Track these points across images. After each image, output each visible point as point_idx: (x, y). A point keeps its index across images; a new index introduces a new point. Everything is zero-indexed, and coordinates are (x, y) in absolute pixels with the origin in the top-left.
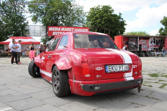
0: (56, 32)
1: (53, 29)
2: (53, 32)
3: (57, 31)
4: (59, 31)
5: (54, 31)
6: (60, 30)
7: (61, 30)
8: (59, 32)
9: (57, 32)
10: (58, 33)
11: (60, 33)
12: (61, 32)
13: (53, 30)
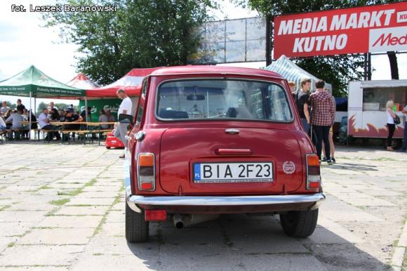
0: (308, 39)
1: (297, 26)
2: (297, 40)
3: (310, 35)
4: (321, 33)
5: (300, 36)
6: (325, 29)
7: (332, 29)
8: (320, 39)
9: (313, 39)
10: (316, 42)
11: (323, 42)
12: (328, 37)
13: (296, 32)
